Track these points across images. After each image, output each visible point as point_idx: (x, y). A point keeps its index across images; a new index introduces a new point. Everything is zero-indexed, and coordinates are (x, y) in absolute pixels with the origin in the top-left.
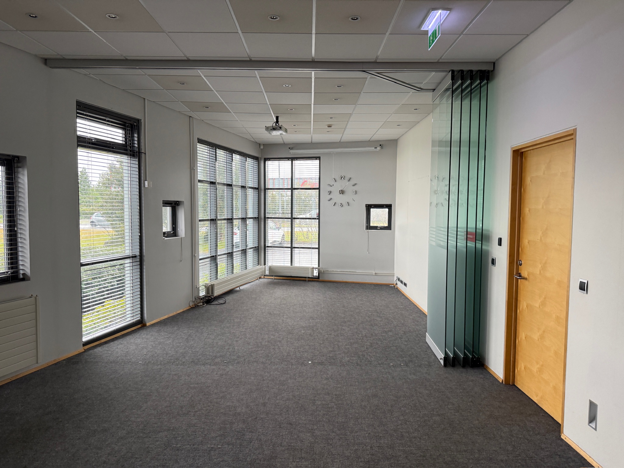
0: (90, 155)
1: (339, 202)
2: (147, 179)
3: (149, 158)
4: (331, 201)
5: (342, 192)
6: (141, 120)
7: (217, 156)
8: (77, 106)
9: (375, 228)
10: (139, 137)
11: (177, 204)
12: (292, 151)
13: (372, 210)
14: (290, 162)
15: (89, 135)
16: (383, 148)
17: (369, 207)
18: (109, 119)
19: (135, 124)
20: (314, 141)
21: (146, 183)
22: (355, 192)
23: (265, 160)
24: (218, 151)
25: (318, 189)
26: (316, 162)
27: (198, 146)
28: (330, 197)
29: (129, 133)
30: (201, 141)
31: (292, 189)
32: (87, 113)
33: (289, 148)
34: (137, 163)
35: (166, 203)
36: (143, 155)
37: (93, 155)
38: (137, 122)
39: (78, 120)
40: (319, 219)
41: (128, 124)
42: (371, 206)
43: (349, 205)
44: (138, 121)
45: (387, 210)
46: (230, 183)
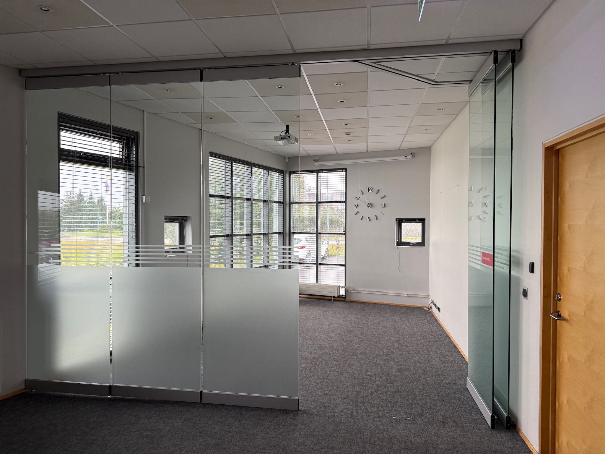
0: (74, 169)
1: (366, 217)
2: (146, 194)
3: (147, 172)
4: (358, 214)
5: (370, 205)
6: (139, 132)
7: (233, 170)
8: (60, 118)
9: (407, 244)
10: (137, 151)
11: (184, 219)
12: (317, 164)
13: (403, 224)
14: (315, 175)
15: (74, 149)
16: (414, 157)
17: (400, 221)
18: (100, 132)
19: (132, 137)
20: (339, 152)
21: (144, 197)
22: (384, 205)
23: (291, 173)
24: (234, 164)
25: (344, 202)
26: (343, 174)
27: (210, 160)
28: (357, 210)
29: (125, 146)
30: (212, 154)
31: (318, 203)
32: (73, 126)
33: (314, 160)
34: (134, 177)
35: (170, 219)
36: (141, 169)
37: (78, 169)
38: (134, 135)
39: (62, 133)
40: (345, 234)
41: (124, 137)
42: (402, 220)
43: (377, 219)
44: (136, 134)
45: (420, 224)
46: (249, 197)
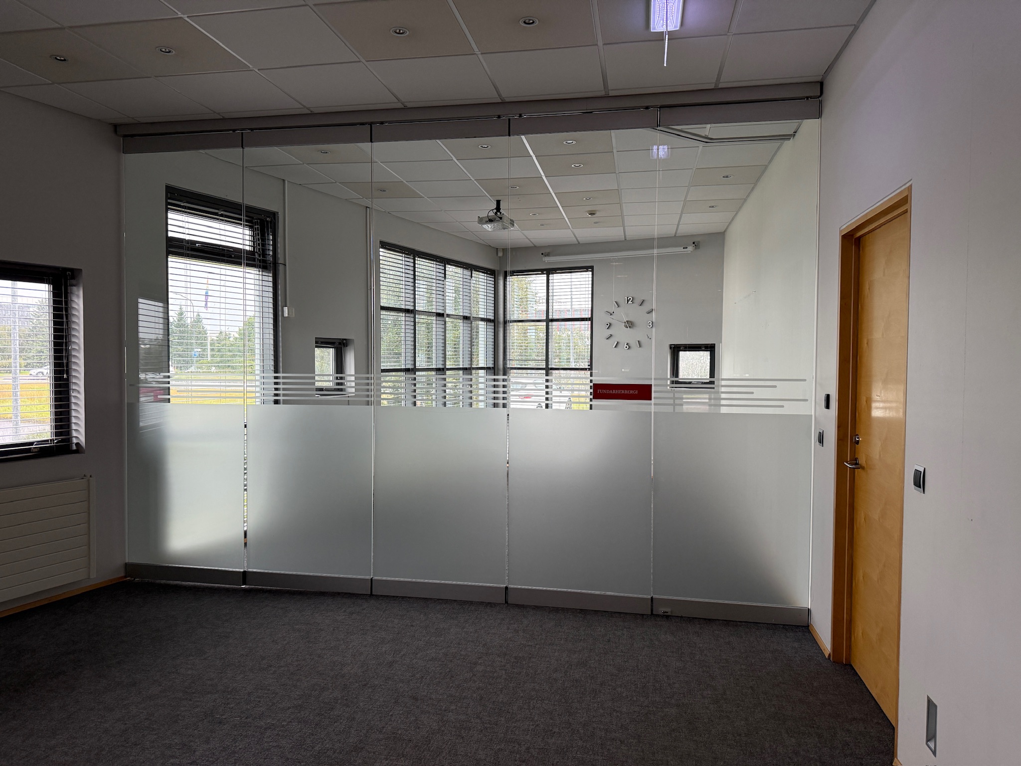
0: (188, 267)
1: (624, 341)
2: (288, 305)
3: (289, 272)
4: (611, 339)
5: (630, 324)
6: (278, 213)
7: (416, 269)
8: (169, 194)
9: (688, 383)
10: (274, 240)
11: (344, 344)
12: (546, 259)
13: (681, 354)
14: (543, 277)
15: (187, 237)
16: (699, 248)
17: (676, 350)
18: (222, 212)
19: (268, 219)
20: (581, 240)
21: (286, 309)
22: (651, 324)
23: (506, 274)
24: (418, 260)
25: (589, 319)
26: (587, 276)
27: (381, 254)
28: (610, 332)
29: (258, 233)
30: (385, 245)
31: (549, 321)
32: (185, 204)
33: (542, 254)
34: (271, 279)
35: (323, 343)
36: (281, 268)
37: (193, 267)
38: (271, 216)
39: (171, 215)
40: (591, 369)
41: (256, 219)
42: (680, 347)
43: (640, 346)
44: (274, 215)
45: (707, 355)
46: (441, 312)
